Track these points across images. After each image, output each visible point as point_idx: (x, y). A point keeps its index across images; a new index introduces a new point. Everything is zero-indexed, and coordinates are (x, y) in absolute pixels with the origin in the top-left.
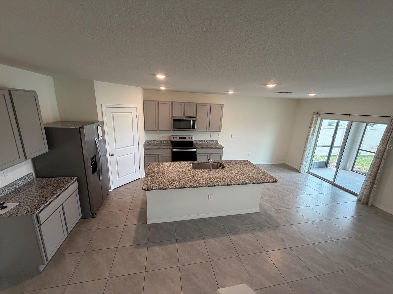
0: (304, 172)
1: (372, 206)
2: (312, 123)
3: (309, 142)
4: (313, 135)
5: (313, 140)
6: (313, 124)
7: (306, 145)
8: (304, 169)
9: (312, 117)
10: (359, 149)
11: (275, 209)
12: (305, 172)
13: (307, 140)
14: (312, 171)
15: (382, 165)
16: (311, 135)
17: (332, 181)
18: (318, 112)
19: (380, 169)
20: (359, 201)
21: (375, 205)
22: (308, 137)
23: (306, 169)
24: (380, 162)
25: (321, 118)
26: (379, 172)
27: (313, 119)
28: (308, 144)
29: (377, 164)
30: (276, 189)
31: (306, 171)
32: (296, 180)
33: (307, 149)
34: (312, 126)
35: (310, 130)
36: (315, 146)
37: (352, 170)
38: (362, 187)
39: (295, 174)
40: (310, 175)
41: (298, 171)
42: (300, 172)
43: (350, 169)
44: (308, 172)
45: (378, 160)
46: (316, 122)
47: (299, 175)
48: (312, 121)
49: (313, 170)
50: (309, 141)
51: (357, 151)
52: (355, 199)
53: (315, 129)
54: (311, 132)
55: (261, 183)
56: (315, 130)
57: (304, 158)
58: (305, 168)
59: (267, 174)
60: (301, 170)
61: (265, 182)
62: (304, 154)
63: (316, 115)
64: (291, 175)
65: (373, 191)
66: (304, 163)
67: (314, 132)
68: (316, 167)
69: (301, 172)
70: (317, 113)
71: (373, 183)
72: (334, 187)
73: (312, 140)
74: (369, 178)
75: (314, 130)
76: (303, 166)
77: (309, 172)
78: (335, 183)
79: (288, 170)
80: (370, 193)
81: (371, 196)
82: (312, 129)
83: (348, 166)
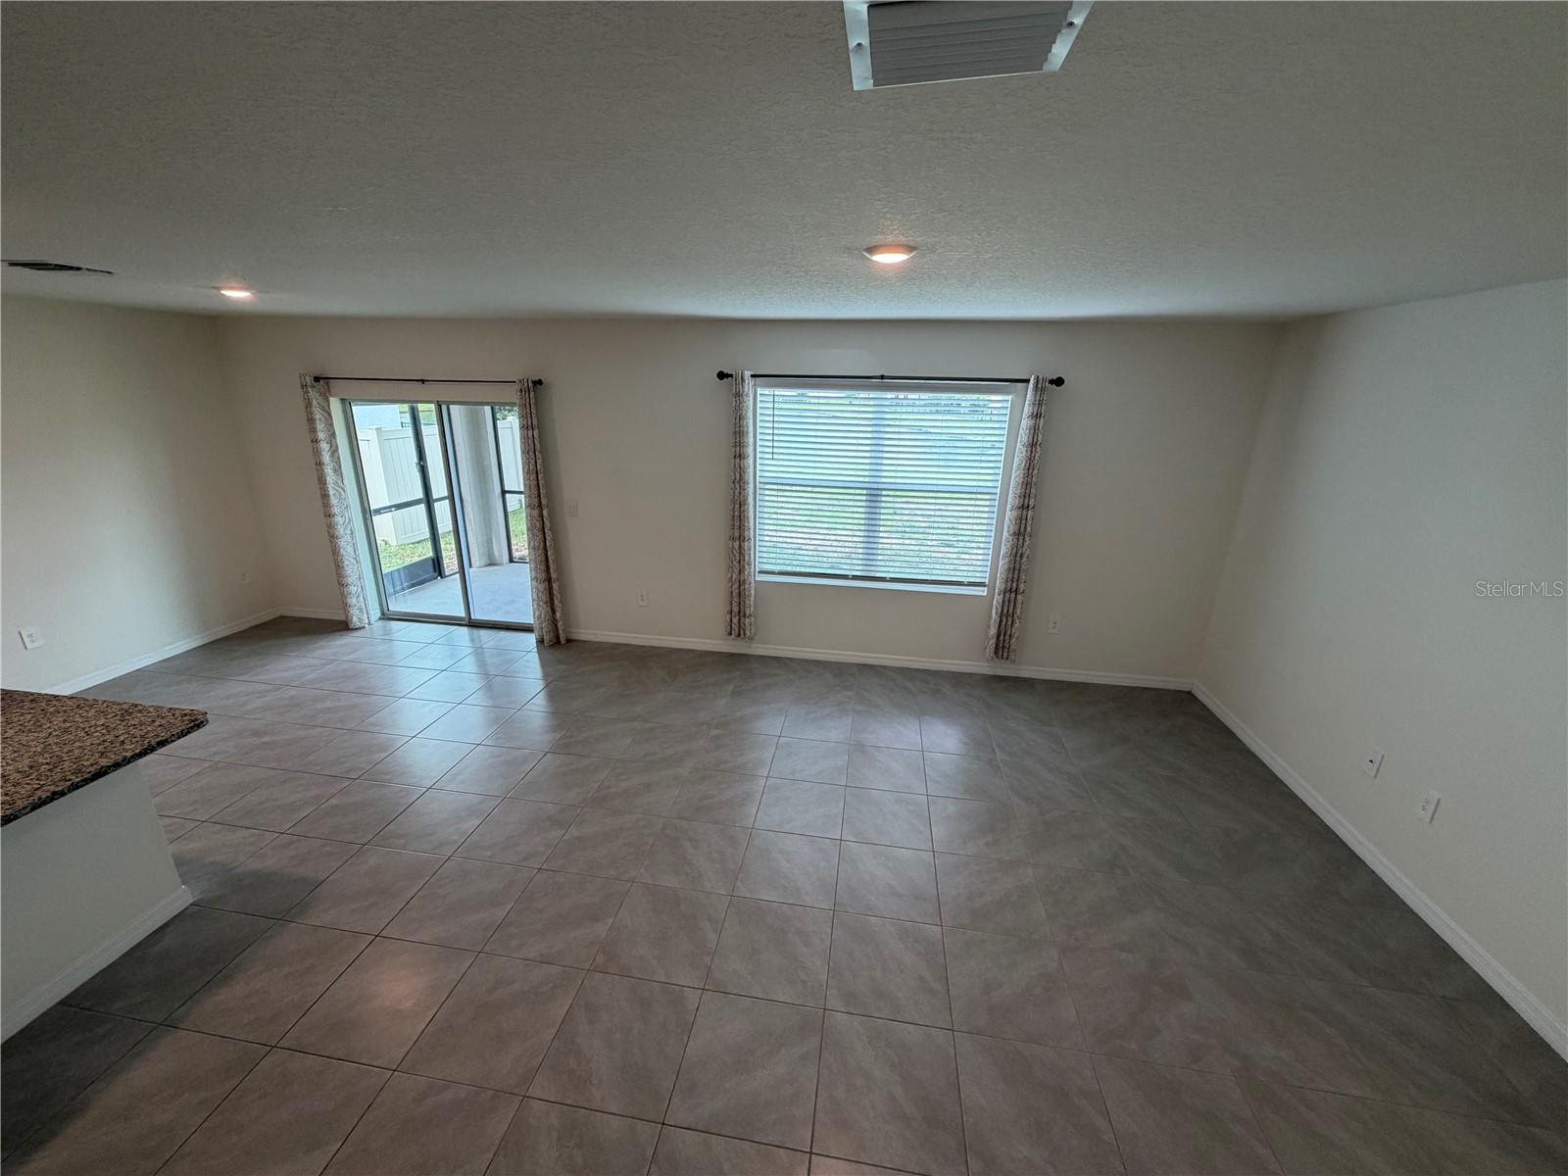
0: (367, 621)
1: (569, 641)
2: (311, 420)
3: (334, 501)
4: (338, 471)
5: (348, 489)
6: (320, 426)
7: (329, 515)
8: (361, 610)
9: (305, 399)
10: (504, 492)
11: (277, 835)
12: (372, 621)
13: (325, 496)
14: (395, 606)
15: (547, 523)
16: (329, 470)
17: (462, 614)
18: (317, 374)
19: (547, 537)
20: (540, 642)
21: (575, 637)
22: (322, 481)
23: (370, 608)
24: (541, 516)
25: (343, 400)
26: (550, 545)
27: (309, 405)
28: (336, 510)
29: (538, 525)
30: (266, 743)
31: (376, 613)
32: (345, 666)
33: (340, 530)
34: (321, 435)
35: (317, 453)
36: (367, 513)
37: (511, 560)
38: (533, 600)
39: (339, 643)
40: (393, 622)
41: (344, 626)
42: (352, 629)
43: (506, 558)
44: (383, 614)
45: (536, 513)
46: (326, 415)
47: (354, 640)
48: (311, 413)
49: (396, 601)
50: (334, 495)
51: (501, 499)
52: (531, 639)
53: (334, 445)
54: (326, 458)
55: (101, 773)
56: (337, 446)
57: (346, 568)
58: (364, 602)
59: (140, 711)
60: (355, 619)
61: (129, 754)
62: (335, 552)
63: (313, 387)
64: (317, 653)
65: (556, 602)
66: (353, 589)
67: (339, 458)
68: (403, 589)
69: (358, 624)
70: (317, 379)
71: (549, 580)
72: (476, 631)
73: (344, 491)
74: (536, 569)
75: (334, 451)
76: (353, 601)
77: (386, 616)
78: (473, 617)
79: (303, 639)
80: (554, 611)
81: (558, 615)
82: (324, 446)
83: (496, 553)
